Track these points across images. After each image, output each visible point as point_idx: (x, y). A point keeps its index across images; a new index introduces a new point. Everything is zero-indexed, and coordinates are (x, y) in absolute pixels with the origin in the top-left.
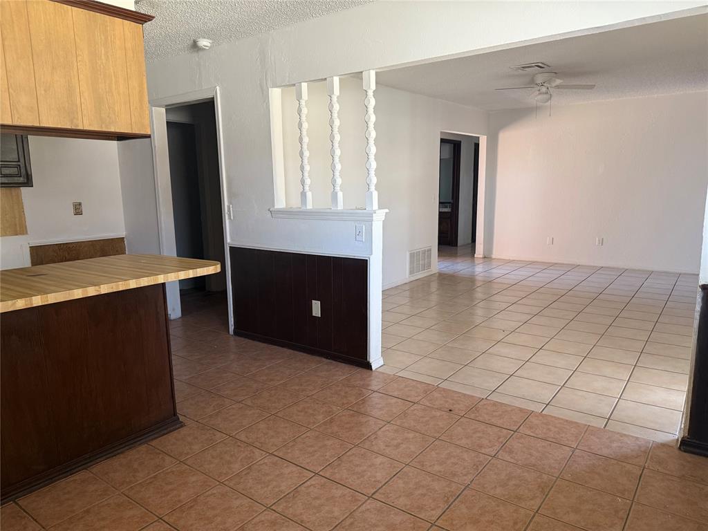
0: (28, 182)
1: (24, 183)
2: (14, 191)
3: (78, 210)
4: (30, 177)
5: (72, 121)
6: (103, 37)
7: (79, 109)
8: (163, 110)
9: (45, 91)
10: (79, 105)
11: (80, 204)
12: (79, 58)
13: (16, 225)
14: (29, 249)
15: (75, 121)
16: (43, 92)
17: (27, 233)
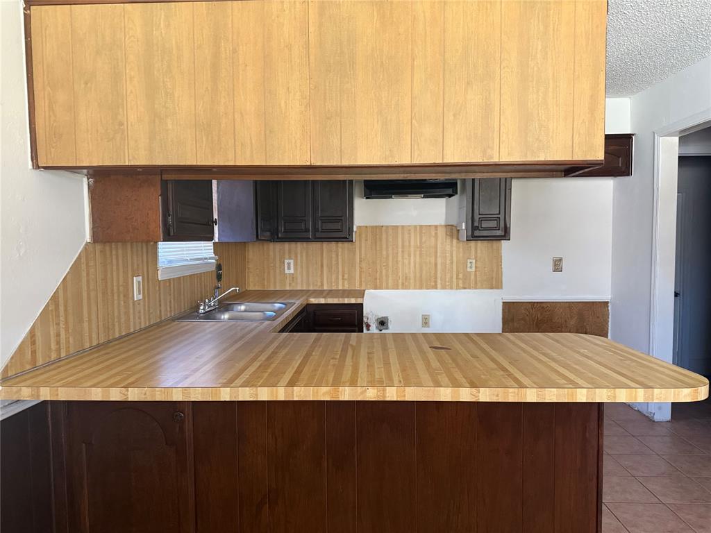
0: (506, 235)
1: (502, 236)
2: (495, 244)
3: (557, 265)
4: (508, 230)
5: (484, 152)
6: (542, 28)
7: (496, 135)
8: (676, 139)
9: (454, 115)
10: (497, 129)
11: (561, 260)
12: (504, 64)
13: (492, 278)
14: (501, 304)
15: (489, 150)
16: (452, 118)
17: (502, 288)
